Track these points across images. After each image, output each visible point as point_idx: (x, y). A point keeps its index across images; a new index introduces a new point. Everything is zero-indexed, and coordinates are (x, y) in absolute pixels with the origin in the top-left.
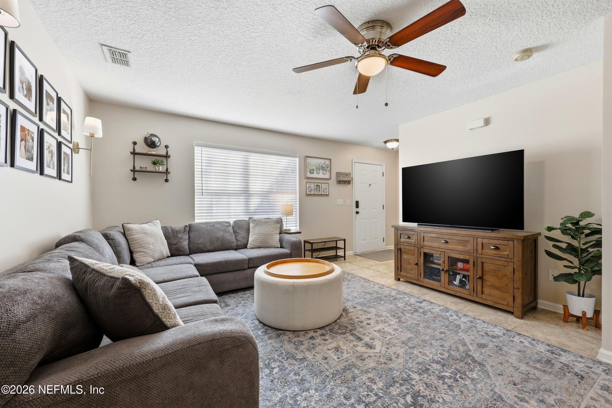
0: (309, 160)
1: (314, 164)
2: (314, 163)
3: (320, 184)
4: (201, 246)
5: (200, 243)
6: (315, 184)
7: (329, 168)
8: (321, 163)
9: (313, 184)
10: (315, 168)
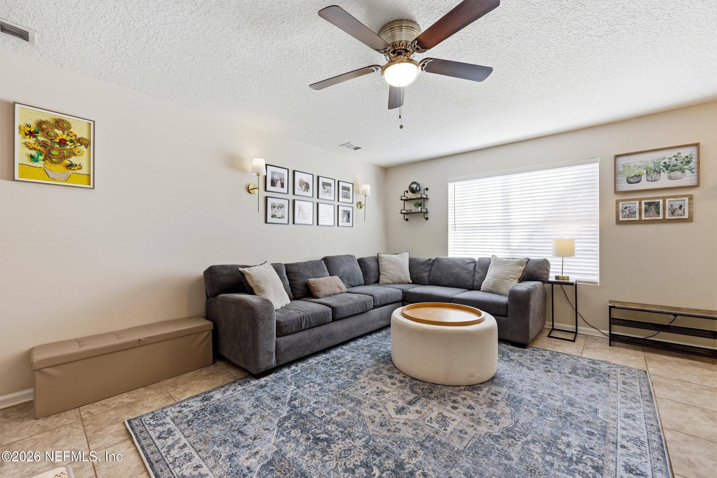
0: (622, 161)
1: (638, 164)
2: (641, 162)
3: (661, 201)
4: (437, 279)
5: (438, 277)
6: (643, 202)
7: (693, 165)
8: (664, 158)
9: (637, 202)
10: (645, 172)
